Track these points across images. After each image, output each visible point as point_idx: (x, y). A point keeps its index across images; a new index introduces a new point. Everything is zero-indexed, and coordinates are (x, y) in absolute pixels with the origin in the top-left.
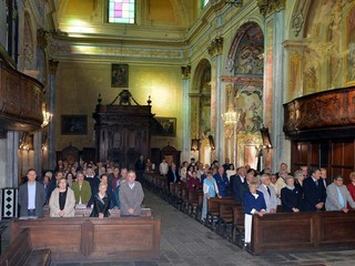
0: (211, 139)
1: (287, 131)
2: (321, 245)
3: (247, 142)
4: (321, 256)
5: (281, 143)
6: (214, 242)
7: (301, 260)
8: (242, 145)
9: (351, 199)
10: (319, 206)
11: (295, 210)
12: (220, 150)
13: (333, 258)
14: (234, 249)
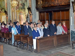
0: (6, 12)
1: (37, 8)
2: (57, 46)
3: (20, 13)
4: (58, 50)
5: (35, 13)
6: (21, 51)
7: (53, 52)
8: (18, 14)
9: (63, 30)
10: (55, 33)
11: (49, 36)
12: (10, 16)
13: (61, 50)
14: (29, 52)
